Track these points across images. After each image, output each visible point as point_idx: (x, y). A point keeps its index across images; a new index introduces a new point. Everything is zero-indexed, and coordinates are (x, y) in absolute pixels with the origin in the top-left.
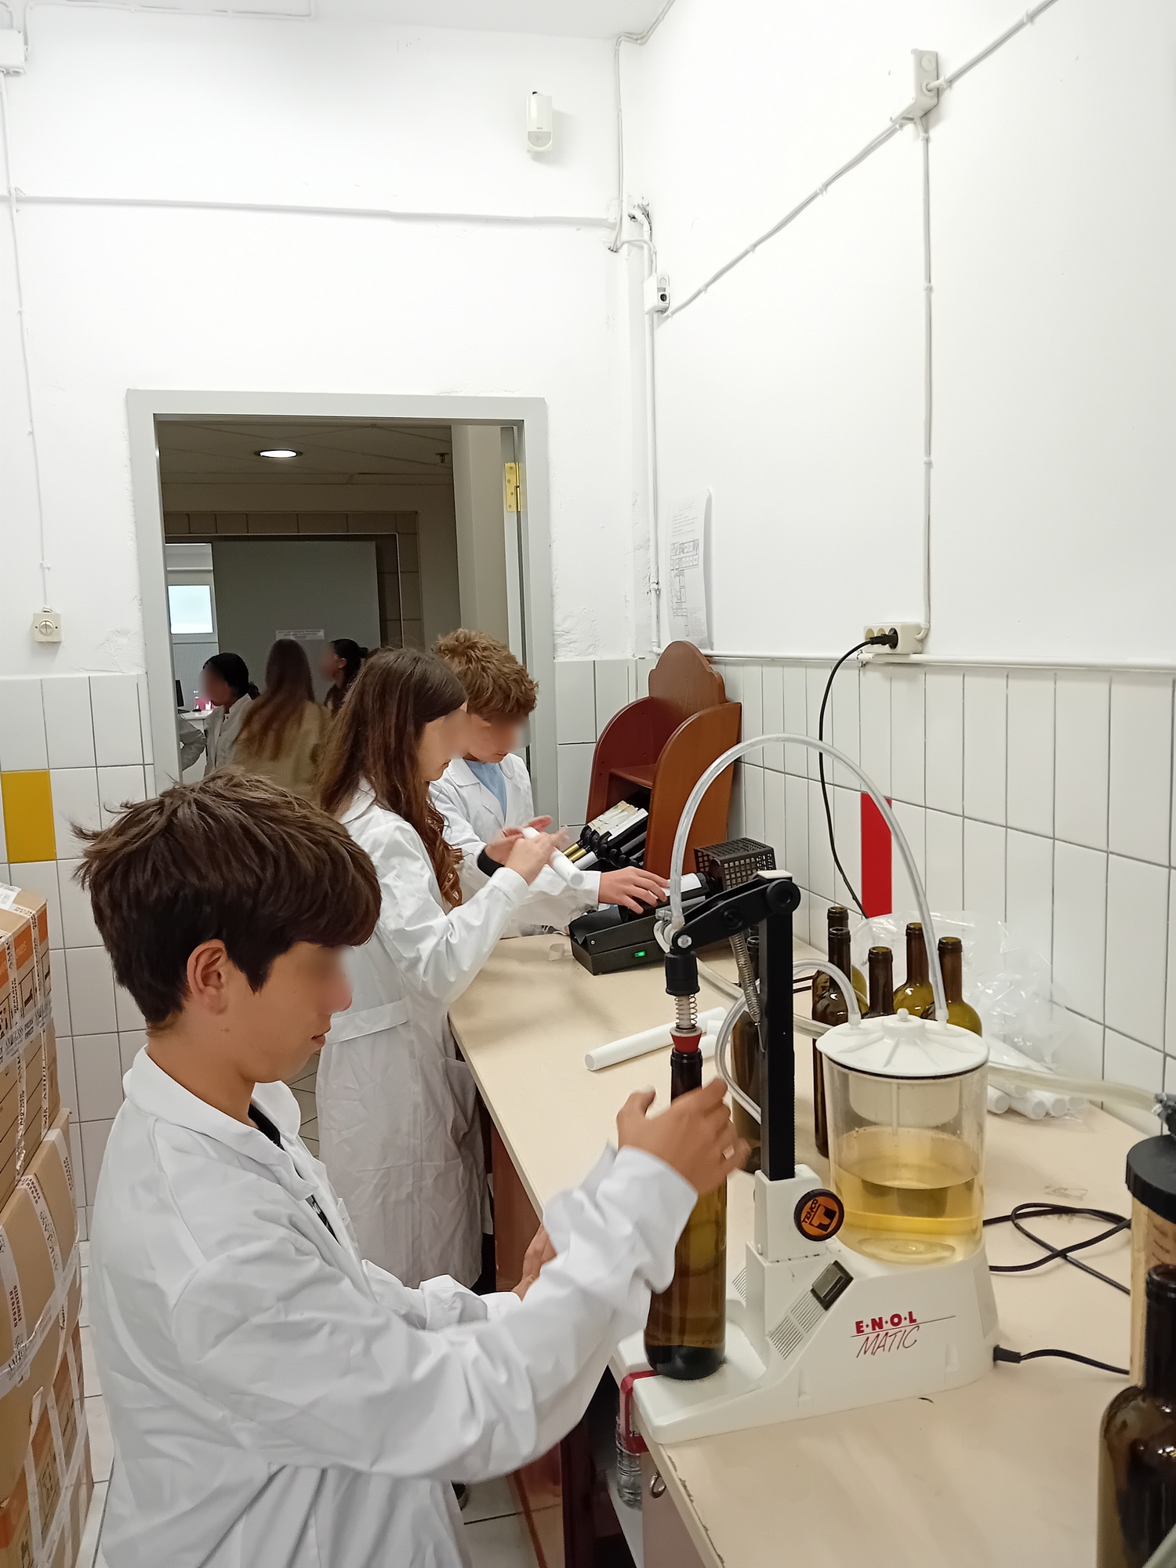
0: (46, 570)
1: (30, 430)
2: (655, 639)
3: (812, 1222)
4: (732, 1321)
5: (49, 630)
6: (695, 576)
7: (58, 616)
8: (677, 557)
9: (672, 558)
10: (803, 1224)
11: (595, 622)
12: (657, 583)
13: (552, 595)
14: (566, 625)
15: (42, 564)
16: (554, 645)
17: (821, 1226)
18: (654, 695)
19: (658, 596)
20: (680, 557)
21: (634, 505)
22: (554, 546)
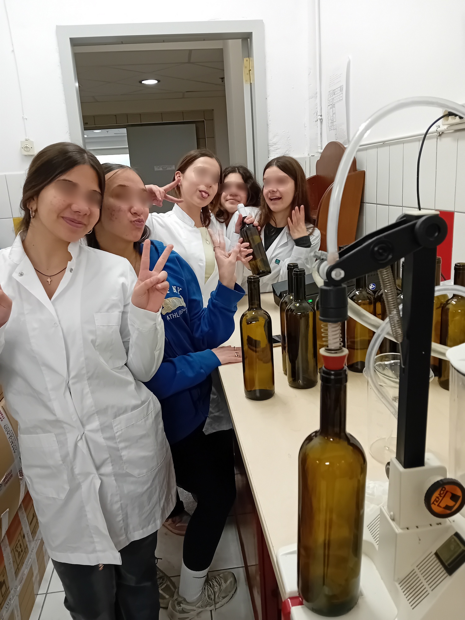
0: (25, 120)
1: (13, 49)
2: (319, 145)
3: (440, 505)
4: (366, 555)
5: (28, 149)
6: (340, 107)
7: (32, 142)
8: (331, 98)
9: (329, 99)
10: (433, 506)
11: (289, 138)
12: (321, 116)
13: (267, 125)
14: (275, 140)
15: (23, 117)
16: (269, 151)
17: (447, 507)
18: (319, 174)
19: (321, 122)
20: (333, 97)
21: (309, 75)
22: (269, 99)
